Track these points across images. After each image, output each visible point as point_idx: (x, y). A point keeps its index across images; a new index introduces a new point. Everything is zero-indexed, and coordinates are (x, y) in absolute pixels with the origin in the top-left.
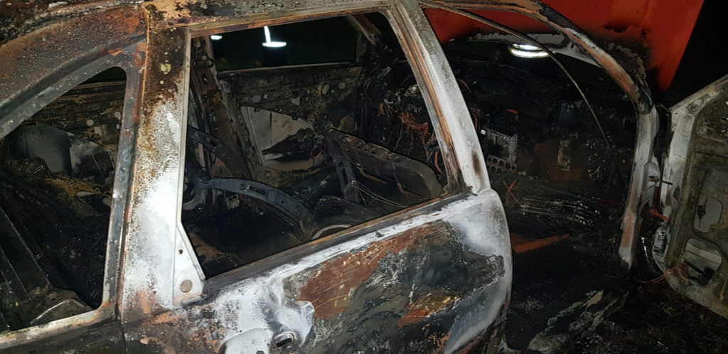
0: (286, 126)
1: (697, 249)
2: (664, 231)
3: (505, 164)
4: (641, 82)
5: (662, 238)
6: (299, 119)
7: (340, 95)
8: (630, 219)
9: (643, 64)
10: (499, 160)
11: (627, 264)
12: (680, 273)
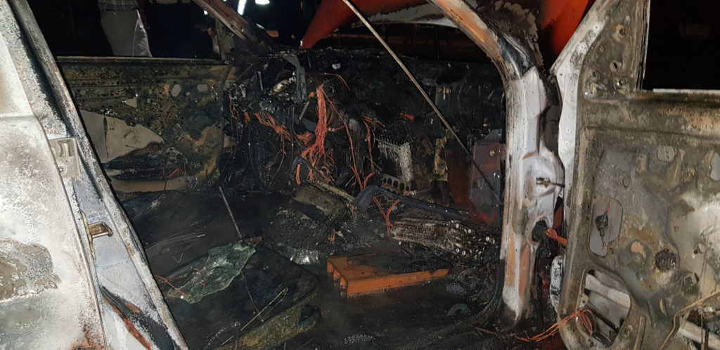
0: (128, 137)
1: (606, 288)
2: (561, 261)
3: (399, 184)
4: (532, 46)
5: (559, 272)
6: (137, 125)
7: (199, 100)
8: (512, 244)
9: (535, 22)
10: (393, 179)
11: (514, 313)
12: (579, 328)
